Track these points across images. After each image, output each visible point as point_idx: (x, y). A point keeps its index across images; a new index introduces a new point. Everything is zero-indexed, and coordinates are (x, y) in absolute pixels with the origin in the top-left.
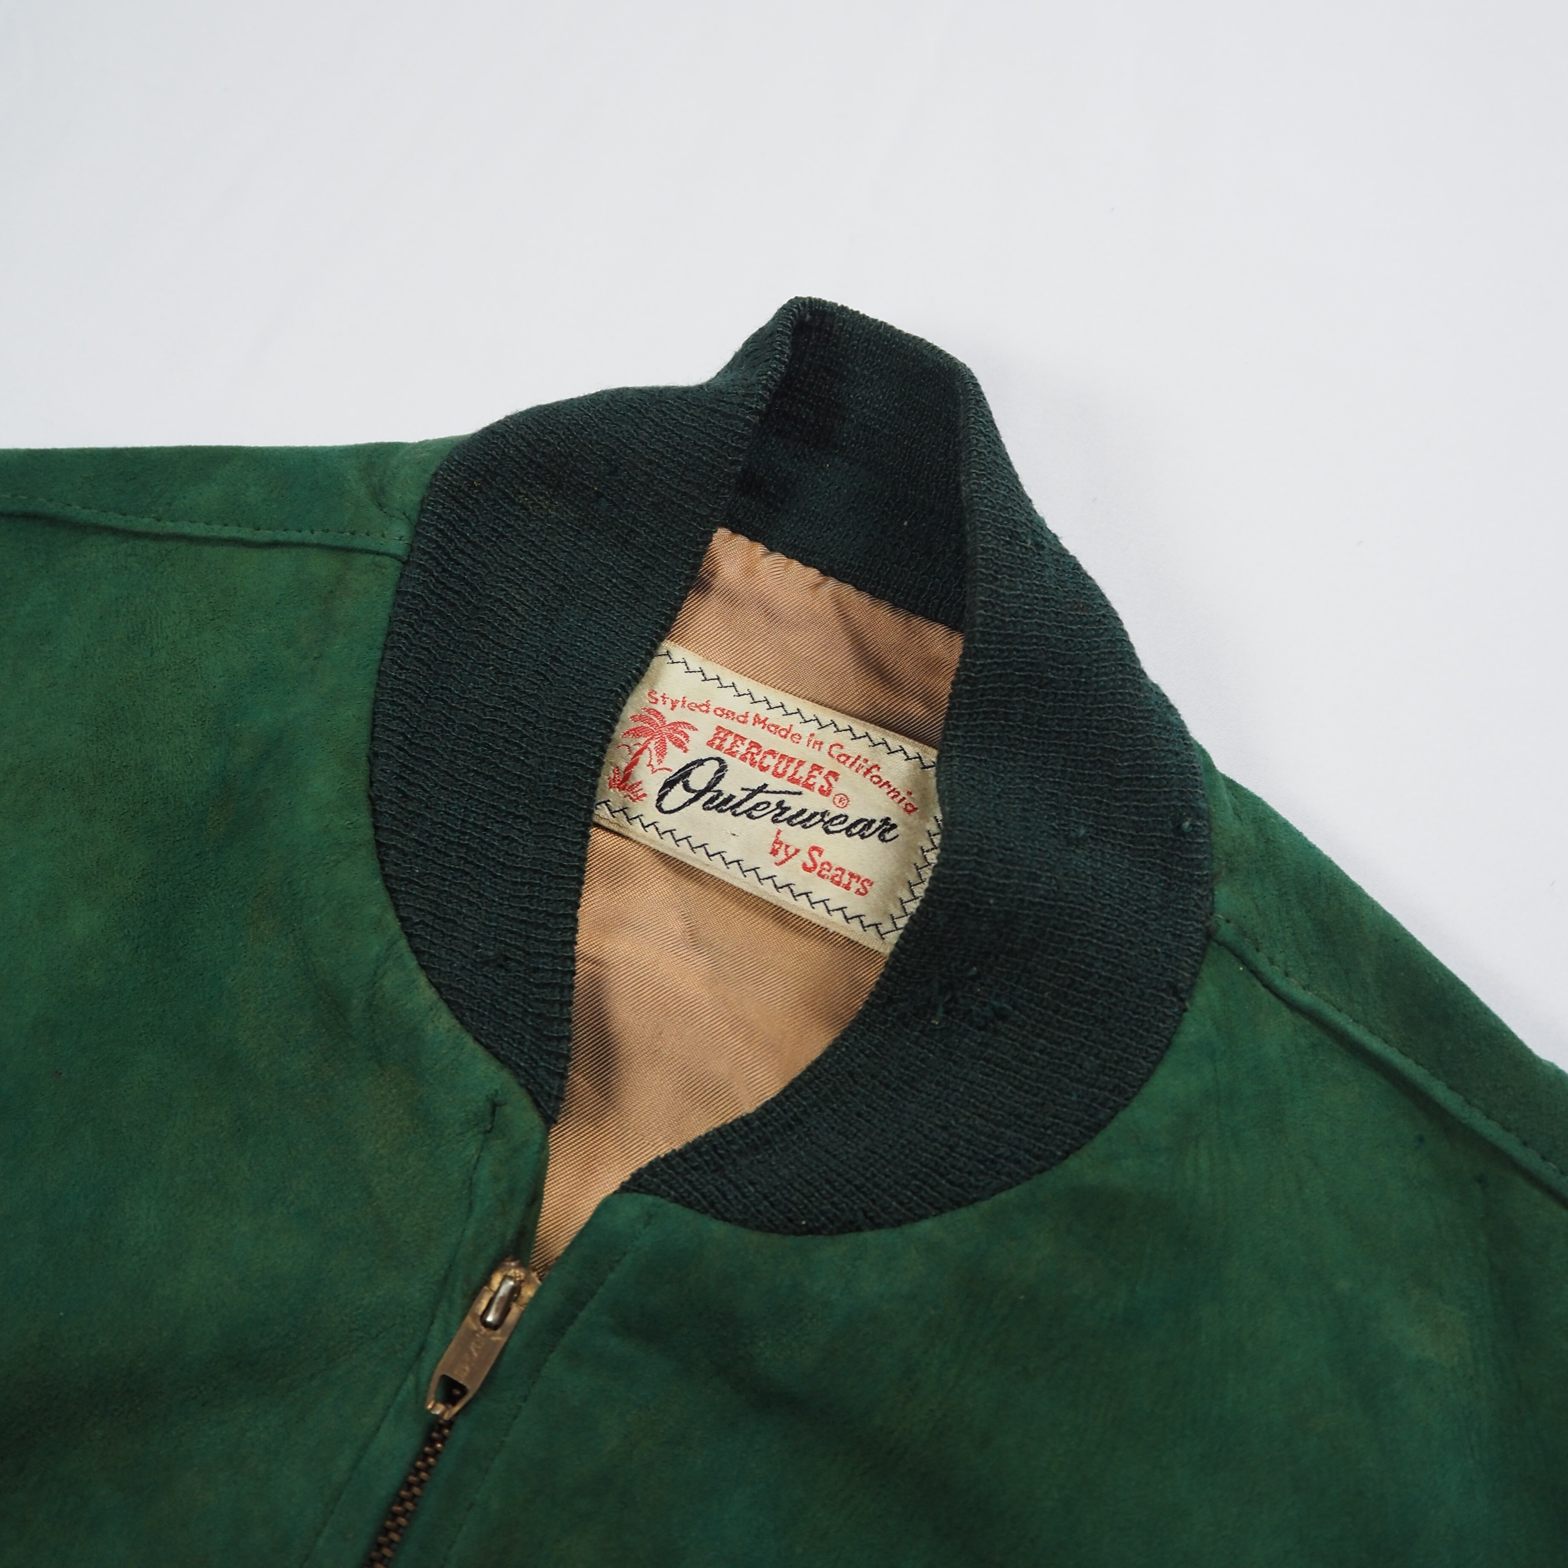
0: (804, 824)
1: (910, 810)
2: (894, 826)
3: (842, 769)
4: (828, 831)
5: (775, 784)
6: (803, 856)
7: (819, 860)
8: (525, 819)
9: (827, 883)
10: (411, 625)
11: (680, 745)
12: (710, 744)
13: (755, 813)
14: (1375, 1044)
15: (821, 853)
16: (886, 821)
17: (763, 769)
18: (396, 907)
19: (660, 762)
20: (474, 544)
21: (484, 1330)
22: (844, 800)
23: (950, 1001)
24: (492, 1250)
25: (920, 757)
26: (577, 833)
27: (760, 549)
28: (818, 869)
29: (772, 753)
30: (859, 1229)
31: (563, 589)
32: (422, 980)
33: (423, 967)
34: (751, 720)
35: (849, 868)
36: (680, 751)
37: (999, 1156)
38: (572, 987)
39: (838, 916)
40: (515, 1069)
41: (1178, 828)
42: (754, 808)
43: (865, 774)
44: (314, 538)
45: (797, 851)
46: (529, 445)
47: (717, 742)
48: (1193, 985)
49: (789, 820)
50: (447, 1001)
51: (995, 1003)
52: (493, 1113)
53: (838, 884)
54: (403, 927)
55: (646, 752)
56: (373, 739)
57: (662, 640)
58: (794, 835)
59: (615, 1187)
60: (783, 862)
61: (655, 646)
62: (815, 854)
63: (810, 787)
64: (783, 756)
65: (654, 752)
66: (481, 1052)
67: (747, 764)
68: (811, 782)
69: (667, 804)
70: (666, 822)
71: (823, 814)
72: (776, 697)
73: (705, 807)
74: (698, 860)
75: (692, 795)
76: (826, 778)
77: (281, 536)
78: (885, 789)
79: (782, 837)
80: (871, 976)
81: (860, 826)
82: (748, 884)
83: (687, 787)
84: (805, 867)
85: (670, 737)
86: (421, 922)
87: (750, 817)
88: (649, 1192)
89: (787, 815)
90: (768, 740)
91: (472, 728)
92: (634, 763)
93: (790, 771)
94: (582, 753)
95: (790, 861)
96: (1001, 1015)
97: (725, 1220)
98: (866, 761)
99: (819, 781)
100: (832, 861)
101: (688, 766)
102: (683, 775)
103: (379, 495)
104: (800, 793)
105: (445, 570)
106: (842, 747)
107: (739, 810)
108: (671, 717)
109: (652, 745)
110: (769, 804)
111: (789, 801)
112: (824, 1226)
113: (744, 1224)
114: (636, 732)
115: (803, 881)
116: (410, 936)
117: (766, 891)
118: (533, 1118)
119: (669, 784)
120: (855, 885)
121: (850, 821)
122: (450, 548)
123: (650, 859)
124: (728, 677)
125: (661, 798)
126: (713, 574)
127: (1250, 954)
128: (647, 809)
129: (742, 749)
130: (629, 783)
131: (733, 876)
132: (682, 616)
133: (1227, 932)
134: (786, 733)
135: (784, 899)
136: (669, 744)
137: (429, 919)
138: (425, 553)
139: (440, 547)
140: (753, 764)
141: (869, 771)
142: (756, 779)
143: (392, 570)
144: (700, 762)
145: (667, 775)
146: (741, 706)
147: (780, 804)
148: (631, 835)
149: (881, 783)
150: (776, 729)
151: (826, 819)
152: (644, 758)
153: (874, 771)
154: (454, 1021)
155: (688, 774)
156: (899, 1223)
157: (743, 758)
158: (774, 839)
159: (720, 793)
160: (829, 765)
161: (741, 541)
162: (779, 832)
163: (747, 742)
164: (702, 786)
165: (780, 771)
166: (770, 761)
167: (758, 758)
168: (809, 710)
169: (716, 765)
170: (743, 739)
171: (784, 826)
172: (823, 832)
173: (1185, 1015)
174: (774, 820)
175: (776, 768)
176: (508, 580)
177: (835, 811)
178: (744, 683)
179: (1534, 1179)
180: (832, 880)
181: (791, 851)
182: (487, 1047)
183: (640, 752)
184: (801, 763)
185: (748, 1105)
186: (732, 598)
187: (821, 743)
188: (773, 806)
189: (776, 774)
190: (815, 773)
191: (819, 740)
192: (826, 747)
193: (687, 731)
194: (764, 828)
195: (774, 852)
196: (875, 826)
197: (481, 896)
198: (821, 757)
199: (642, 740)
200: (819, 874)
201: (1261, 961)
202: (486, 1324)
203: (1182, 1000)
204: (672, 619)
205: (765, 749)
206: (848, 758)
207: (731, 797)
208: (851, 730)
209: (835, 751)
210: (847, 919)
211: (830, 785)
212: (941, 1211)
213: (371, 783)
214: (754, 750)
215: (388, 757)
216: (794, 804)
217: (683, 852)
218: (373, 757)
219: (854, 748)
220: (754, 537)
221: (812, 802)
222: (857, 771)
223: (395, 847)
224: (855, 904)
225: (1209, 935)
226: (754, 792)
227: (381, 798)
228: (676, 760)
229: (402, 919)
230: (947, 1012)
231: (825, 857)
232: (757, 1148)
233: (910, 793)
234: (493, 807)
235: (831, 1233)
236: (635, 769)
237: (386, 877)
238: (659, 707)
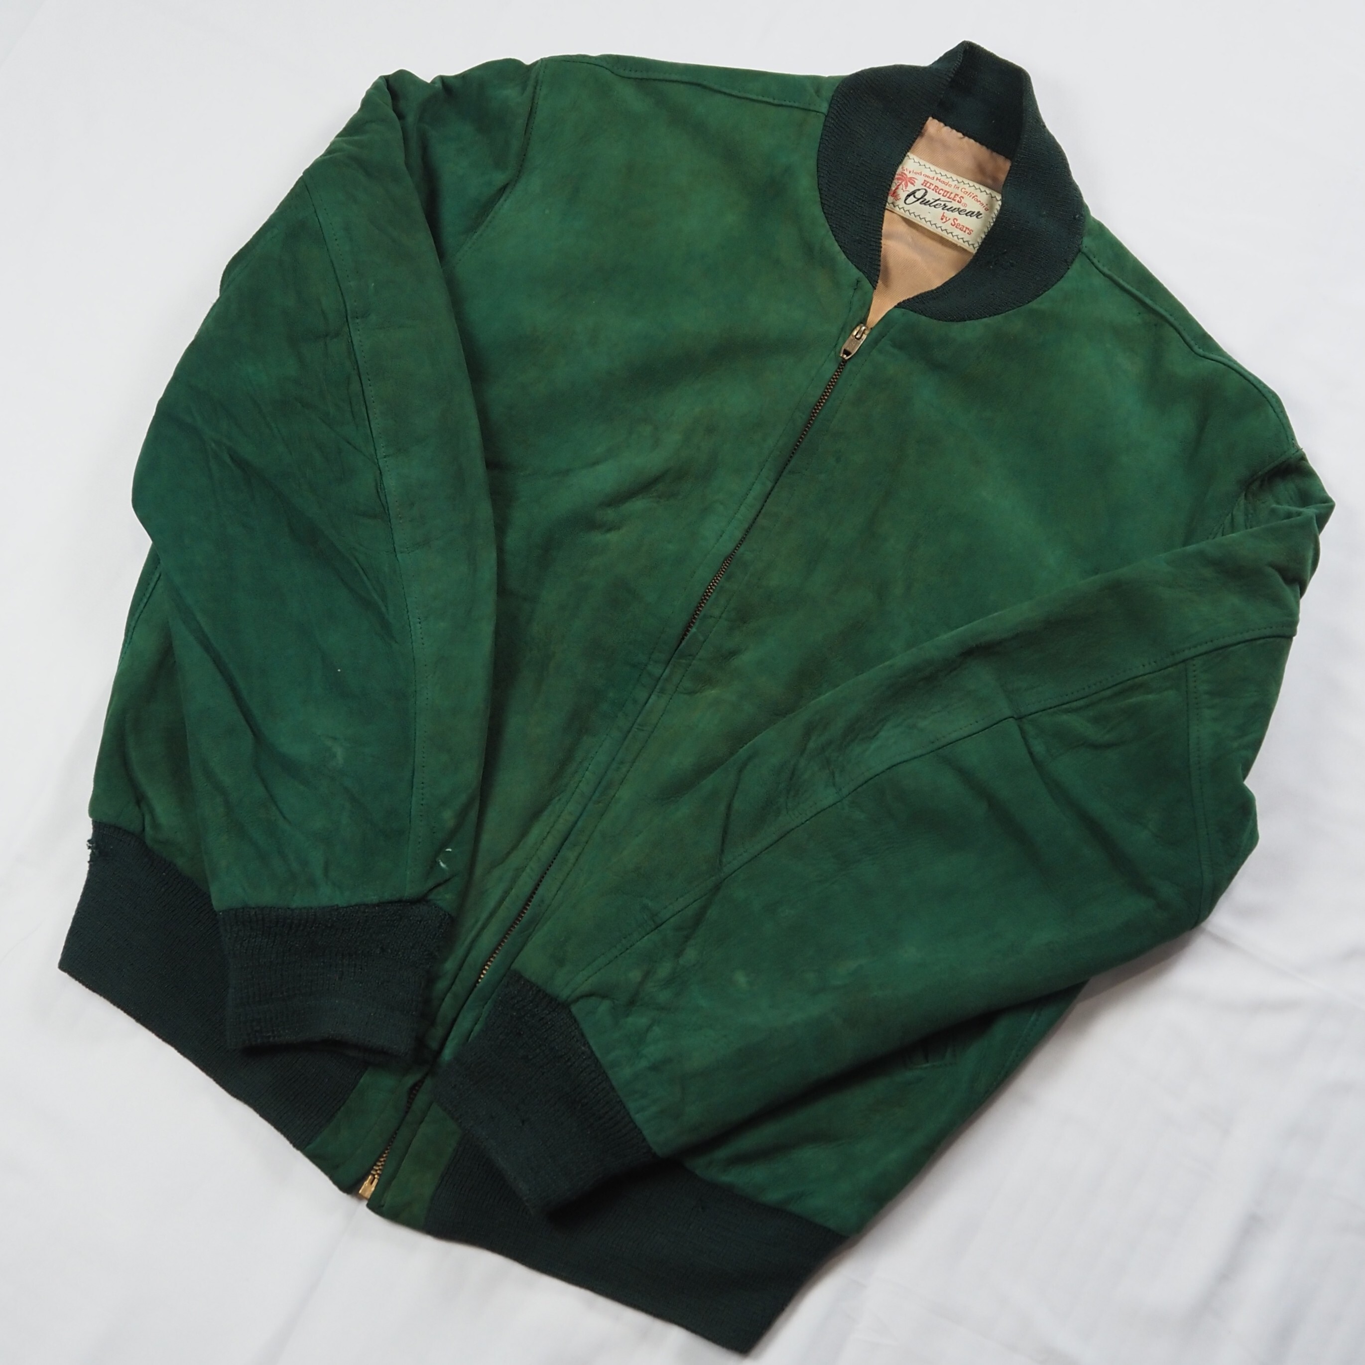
0: (952, 211)
1: (986, 210)
2: (981, 214)
3: (965, 196)
4: (960, 214)
5: (943, 198)
6: (951, 221)
7: (956, 222)
8: (865, 201)
9: (958, 230)
10: (829, 137)
11: (913, 184)
12: (922, 184)
13: (937, 206)
14: (1128, 287)
15: (957, 220)
16: (979, 212)
17: (939, 194)
18: (828, 222)
19: (906, 188)
20: (849, 113)
21: (856, 340)
22: (965, 205)
23: (997, 261)
24: (858, 320)
25: (991, 194)
26: (882, 207)
27: (942, 124)
28: (956, 225)
29: (942, 190)
30: (965, 321)
31: (877, 131)
32: (836, 244)
33: (836, 240)
34: (935, 179)
35: (966, 225)
36: (913, 186)
37: (1009, 302)
38: (881, 251)
39: (961, 241)
40: (864, 272)
41: (1075, 218)
42: (937, 205)
43: (973, 198)
44: (796, 104)
45: (949, 219)
46: (871, 80)
47: (924, 184)
48: (1072, 263)
49: (948, 210)
50: (843, 251)
51: (1011, 261)
52: (857, 284)
53: (962, 230)
54: (830, 228)
55: (901, 185)
56: (818, 171)
57: (908, 151)
58: (948, 214)
59: (893, 306)
60: (945, 222)
61: (906, 153)
62: (955, 221)
63: (955, 200)
64: (945, 191)
65: (904, 185)
66: (854, 267)
67: (934, 192)
68: (955, 198)
69: (907, 202)
70: (907, 207)
71: (959, 209)
72: (944, 173)
73: (921, 203)
74: (916, 220)
75: (916, 199)
76: (960, 198)
77: (784, 103)
78: (979, 203)
79: (945, 215)
80: (968, 259)
81: (970, 213)
82: (932, 229)
83: (914, 197)
84: (952, 224)
85: (909, 181)
86: (836, 227)
87: (935, 207)
88: (903, 308)
89: (947, 208)
90: (941, 186)
91: (849, 172)
92: (897, 189)
93: (948, 195)
94: (885, 182)
95: (947, 223)
96: (1012, 265)
97: (926, 316)
98: (973, 194)
99: (957, 199)
100: (961, 223)
101: (915, 190)
102: (913, 193)
103: (818, 92)
104: (951, 202)
105: (839, 120)
106: (965, 189)
107: (932, 205)
108: (909, 175)
109: (903, 183)
110: (941, 204)
111: (947, 204)
112: (955, 319)
113: (931, 317)
114: (898, 179)
115: (950, 229)
116: (832, 231)
117: (938, 231)
118: (870, 286)
119: (909, 196)
120: (967, 231)
121: (967, 211)
122: (841, 113)
123: (900, 219)
124: (928, 165)
125: (906, 200)
126: (926, 131)
127: (1092, 257)
128: (901, 203)
129: (932, 187)
130: (895, 195)
131: (928, 226)
132: (915, 145)
133: (1085, 250)
134: (947, 184)
135: (944, 234)
136: (909, 184)
137: (837, 226)
138: (833, 113)
139: (837, 112)
140: (936, 192)
141: (974, 197)
142: (937, 197)
143: (823, 118)
144: (919, 190)
145: (908, 193)
146: (932, 174)
147: (944, 205)
148: (895, 212)
149: (977, 201)
150: (944, 182)
151: (960, 210)
152: (901, 187)
153: (976, 197)
154: (845, 257)
155: (915, 193)
156: (978, 319)
157: (933, 190)
158: (942, 215)
159: (925, 199)
160: (961, 194)
161: (936, 121)
162: (944, 213)
163: (934, 186)
164: (920, 197)
165: (945, 195)
166: (941, 192)
167: (938, 191)
168: (955, 177)
169: (924, 191)
170: (933, 185)
171: (946, 211)
172: (958, 214)
173: (1069, 270)
174: (943, 209)
175: (944, 194)
176: (859, 126)
177: (962, 208)
178: (933, 168)
179: (1172, 325)
180: (960, 229)
181: (947, 219)
182: (855, 265)
183: (899, 185)
184: (951, 193)
185: (934, 287)
186: (931, 139)
187: (958, 188)
188: (942, 205)
189: (943, 196)
190: (956, 196)
191: (958, 186)
192: (960, 189)
193: (914, 180)
194: (939, 210)
195: (942, 219)
196: (975, 214)
197: (853, 222)
198: (958, 192)
199: (900, 181)
200: (956, 227)
201: (1095, 261)
202: (856, 338)
203: (1068, 265)
204: (912, 145)
205: (940, 188)
206: (967, 192)
207: (929, 201)
208: (968, 184)
209: (963, 190)
210: (964, 242)
211: (961, 200)
212: (990, 316)
213: (819, 185)
214: (936, 188)
215: (823, 177)
216: (949, 205)
217: (912, 218)
218: (819, 177)
219: (969, 190)
220: (940, 120)
221: (955, 205)
222: (970, 197)
223: (827, 205)
224: (967, 237)
225: (1080, 251)
226: (936, 201)
227: (822, 189)
228: (911, 188)
229: (830, 225)
230: (996, 264)
231: (958, 222)
232: (935, 299)
233: (987, 205)
234: (856, 197)
235: (957, 321)
236: (897, 191)
237: (824, 213)
238: (905, 172)
